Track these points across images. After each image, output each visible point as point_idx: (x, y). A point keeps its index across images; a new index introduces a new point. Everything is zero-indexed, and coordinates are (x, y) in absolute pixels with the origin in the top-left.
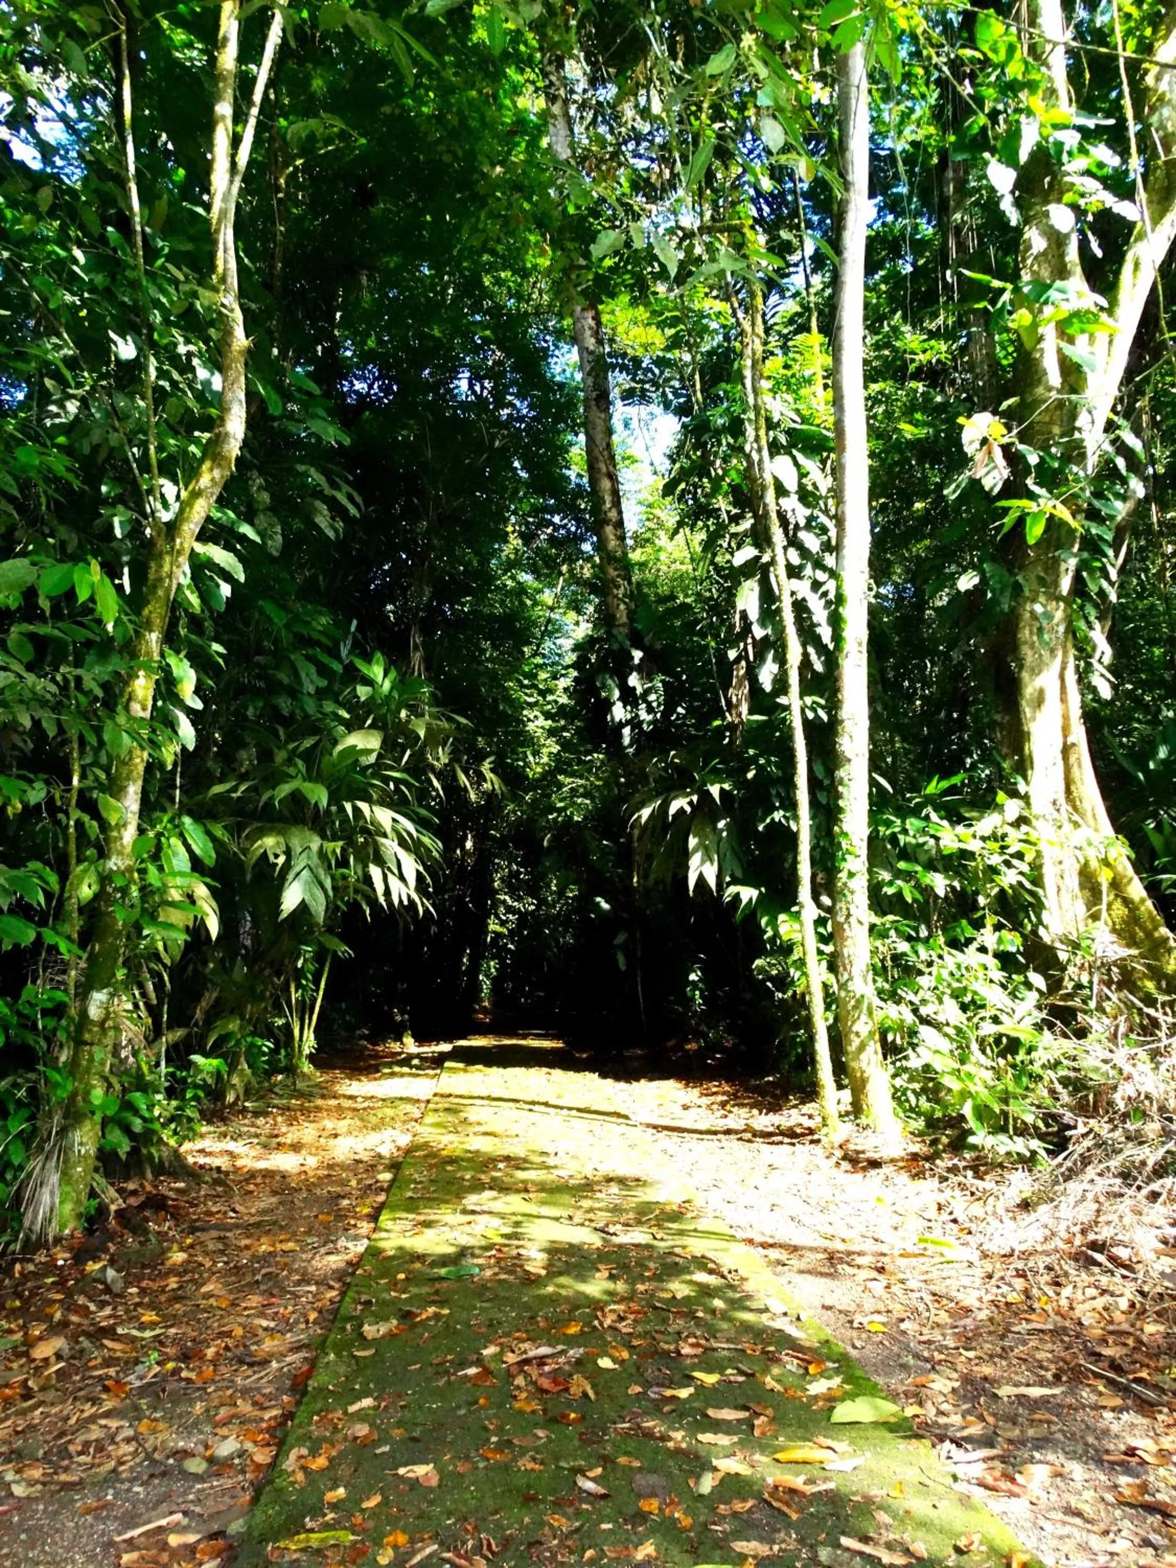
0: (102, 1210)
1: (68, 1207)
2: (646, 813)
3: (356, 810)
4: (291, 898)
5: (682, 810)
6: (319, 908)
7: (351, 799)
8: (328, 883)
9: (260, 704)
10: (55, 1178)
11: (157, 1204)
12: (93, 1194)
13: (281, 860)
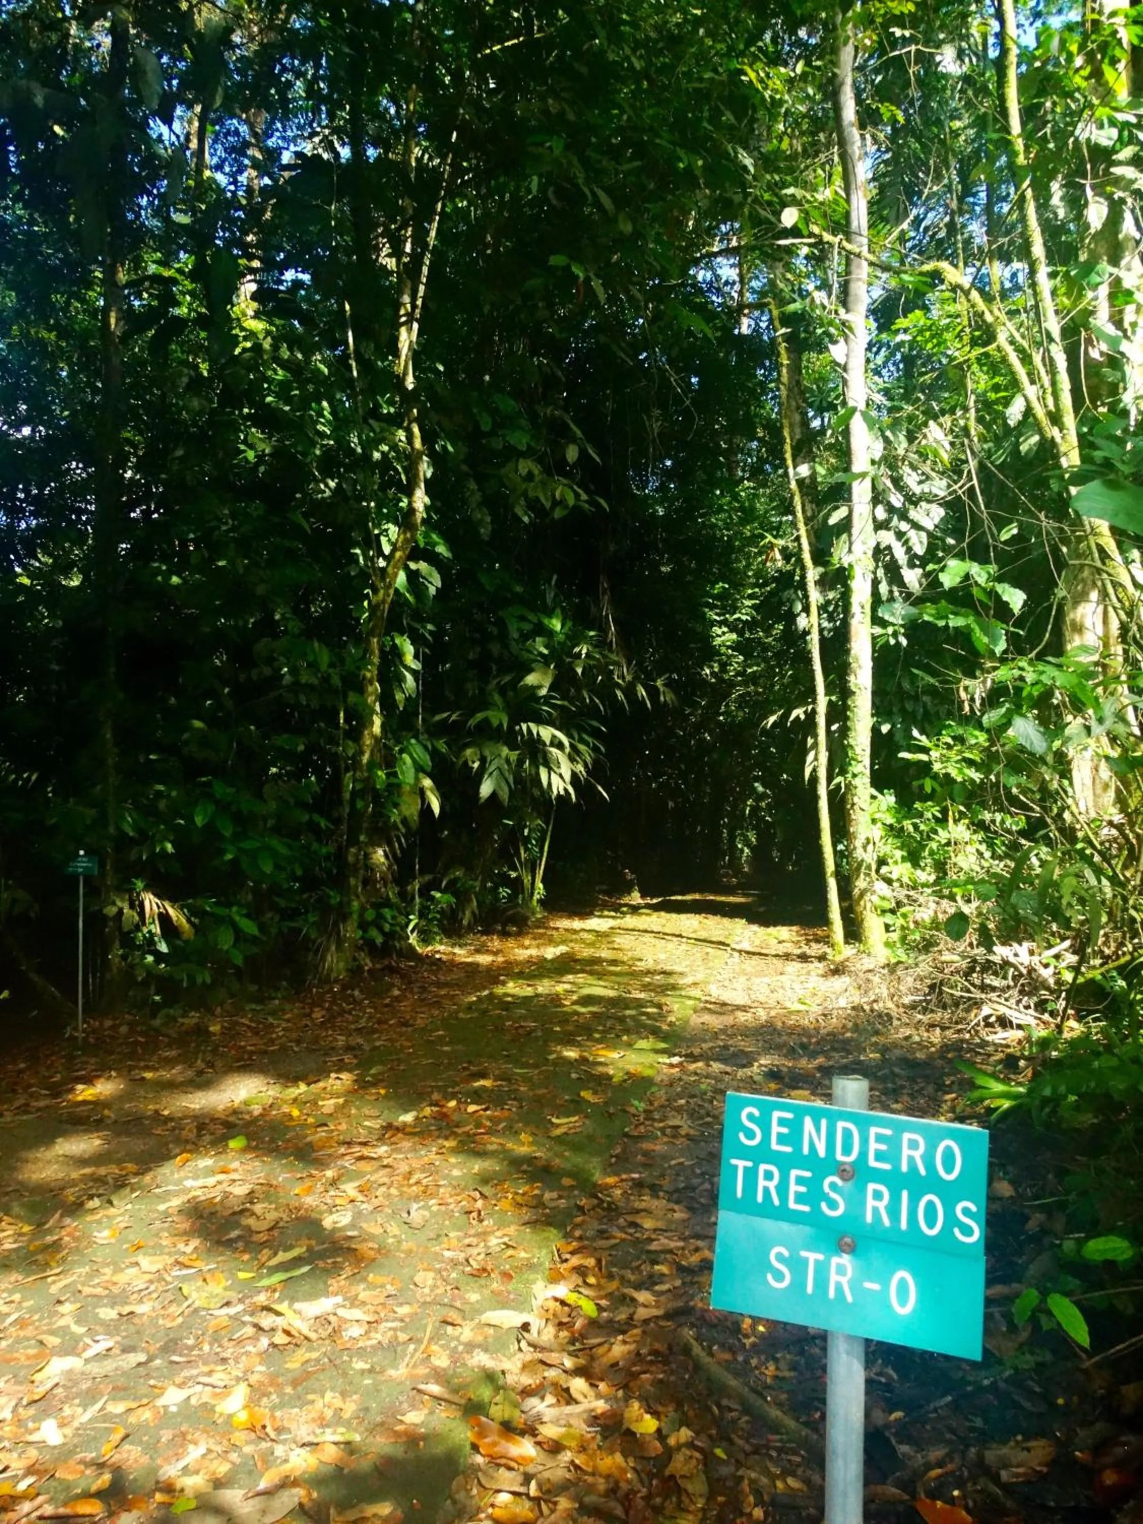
0: (360, 968)
1: (341, 965)
2: (772, 719)
3: (528, 728)
4: (486, 789)
5: (798, 717)
6: (504, 795)
7: (526, 721)
8: (511, 780)
9: (478, 649)
10: (333, 948)
11: (391, 970)
12: (355, 959)
13: (476, 765)
